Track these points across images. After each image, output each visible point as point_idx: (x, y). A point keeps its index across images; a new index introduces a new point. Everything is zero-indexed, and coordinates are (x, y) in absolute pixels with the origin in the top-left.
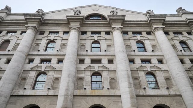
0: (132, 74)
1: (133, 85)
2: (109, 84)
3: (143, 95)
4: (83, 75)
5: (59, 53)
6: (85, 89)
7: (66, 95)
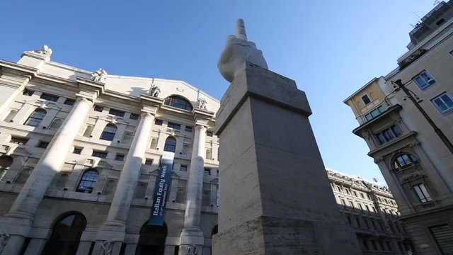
0: (204, 186)
1: (200, 201)
2: (175, 195)
3: (209, 213)
4: (147, 181)
5: (120, 145)
6: (147, 198)
7: (122, 205)
